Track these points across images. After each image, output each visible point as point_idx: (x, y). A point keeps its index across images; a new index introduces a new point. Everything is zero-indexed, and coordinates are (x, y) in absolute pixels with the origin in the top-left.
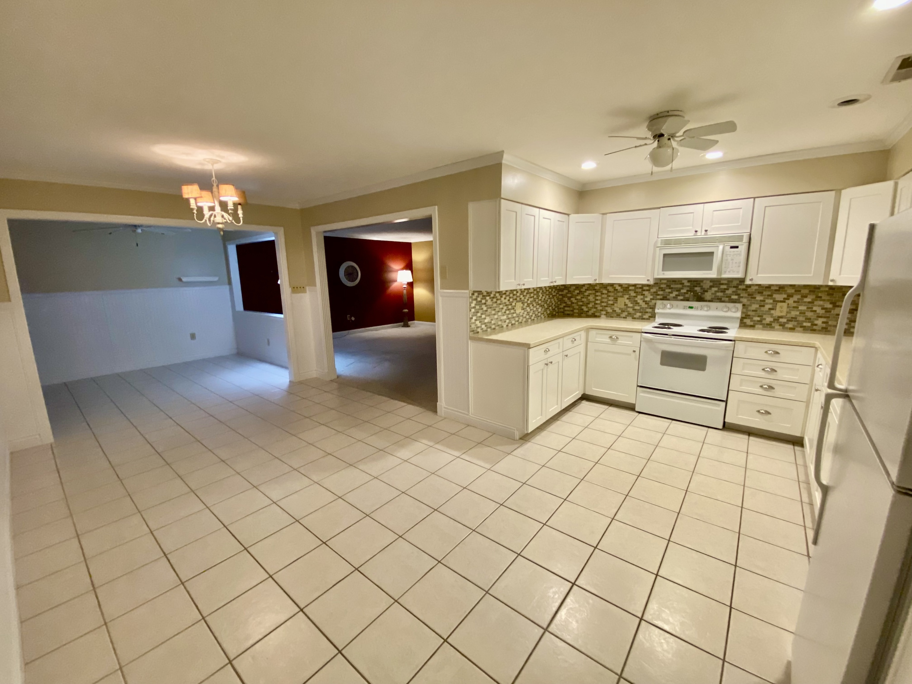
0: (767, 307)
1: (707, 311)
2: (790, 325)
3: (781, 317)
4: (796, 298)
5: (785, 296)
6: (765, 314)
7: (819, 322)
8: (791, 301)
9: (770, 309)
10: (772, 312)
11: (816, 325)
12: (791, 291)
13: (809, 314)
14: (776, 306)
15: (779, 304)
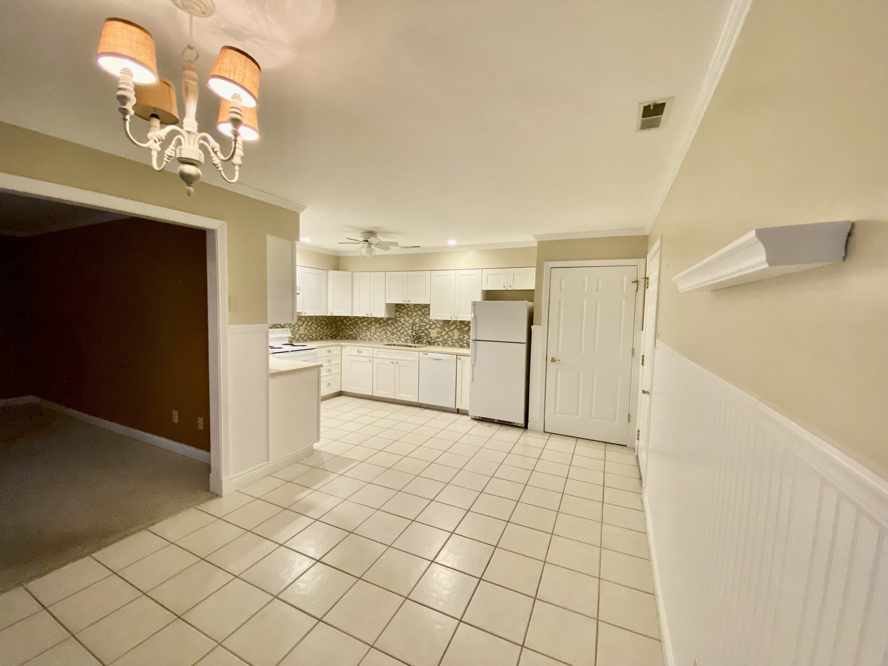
0: (297, 329)
1: (276, 334)
2: (305, 339)
3: (302, 334)
4: (306, 323)
5: (302, 322)
6: (296, 333)
7: (314, 335)
8: (304, 325)
9: (298, 330)
10: (298, 332)
11: (313, 337)
12: (304, 319)
13: (311, 331)
14: (299, 329)
15: (301, 327)
